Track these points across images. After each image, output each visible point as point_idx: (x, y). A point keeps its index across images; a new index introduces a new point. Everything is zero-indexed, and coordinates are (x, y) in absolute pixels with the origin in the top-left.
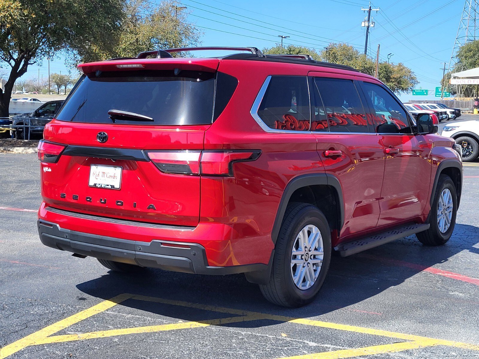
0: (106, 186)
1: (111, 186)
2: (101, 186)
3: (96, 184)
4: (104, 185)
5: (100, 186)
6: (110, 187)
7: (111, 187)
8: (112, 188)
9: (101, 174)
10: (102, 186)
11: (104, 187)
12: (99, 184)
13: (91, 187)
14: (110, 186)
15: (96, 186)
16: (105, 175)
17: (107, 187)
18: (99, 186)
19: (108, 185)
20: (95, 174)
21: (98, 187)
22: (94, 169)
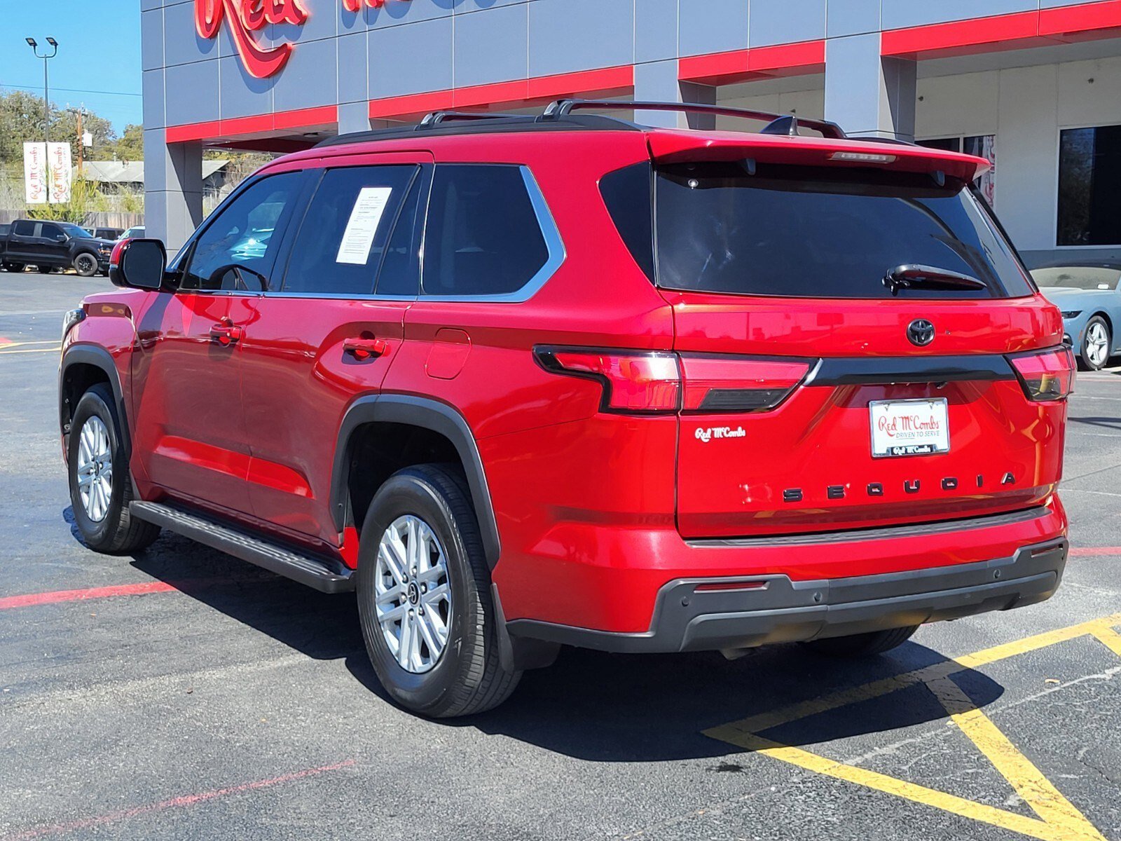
0: (917, 449)
1: (928, 446)
2: (906, 450)
3: (892, 449)
4: (912, 448)
5: (904, 452)
6: (927, 450)
7: (929, 450)
8: (932, 451)
9: (899, 423)
10: (909, 451)
11: (915, 452)
12: (901, 448)
13: (882, 459)
14: (926, 447)
15: (893, 453)
16: (911, 423)
17: (921, 450)
18: (901, 452)
19: (921, 447)
20: (886, 425)
21: (900, 454)
22: (881, 413)
